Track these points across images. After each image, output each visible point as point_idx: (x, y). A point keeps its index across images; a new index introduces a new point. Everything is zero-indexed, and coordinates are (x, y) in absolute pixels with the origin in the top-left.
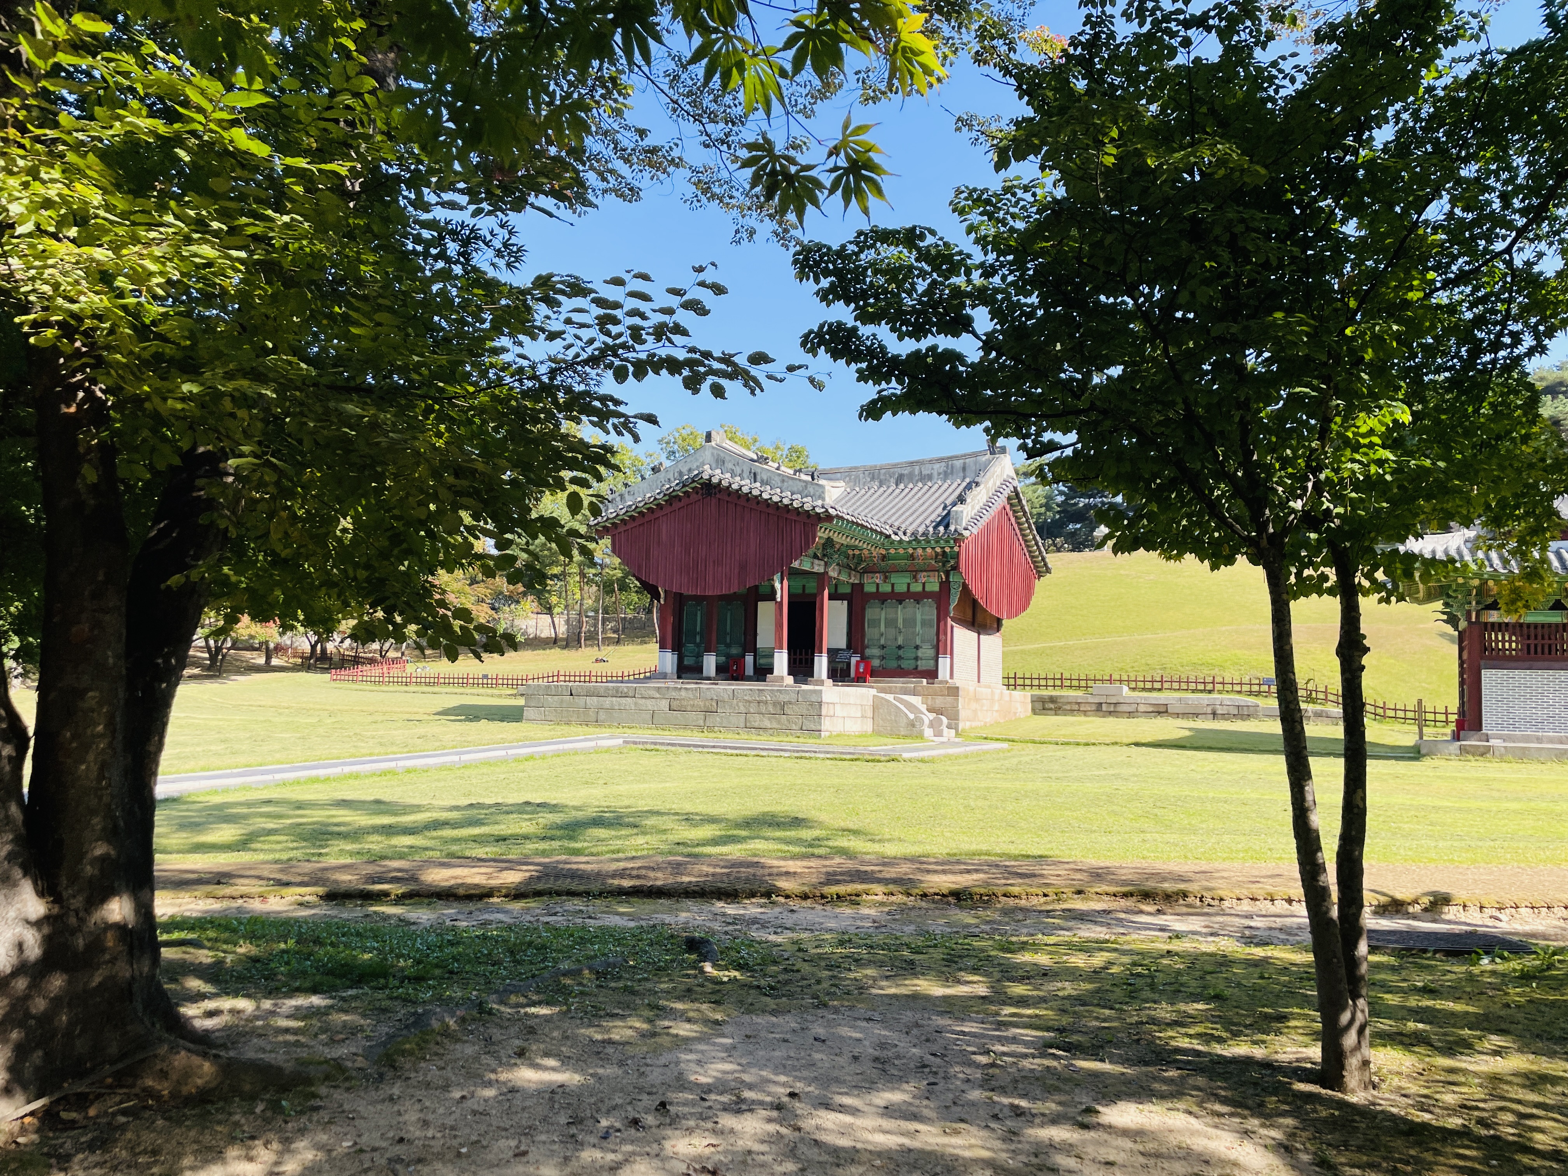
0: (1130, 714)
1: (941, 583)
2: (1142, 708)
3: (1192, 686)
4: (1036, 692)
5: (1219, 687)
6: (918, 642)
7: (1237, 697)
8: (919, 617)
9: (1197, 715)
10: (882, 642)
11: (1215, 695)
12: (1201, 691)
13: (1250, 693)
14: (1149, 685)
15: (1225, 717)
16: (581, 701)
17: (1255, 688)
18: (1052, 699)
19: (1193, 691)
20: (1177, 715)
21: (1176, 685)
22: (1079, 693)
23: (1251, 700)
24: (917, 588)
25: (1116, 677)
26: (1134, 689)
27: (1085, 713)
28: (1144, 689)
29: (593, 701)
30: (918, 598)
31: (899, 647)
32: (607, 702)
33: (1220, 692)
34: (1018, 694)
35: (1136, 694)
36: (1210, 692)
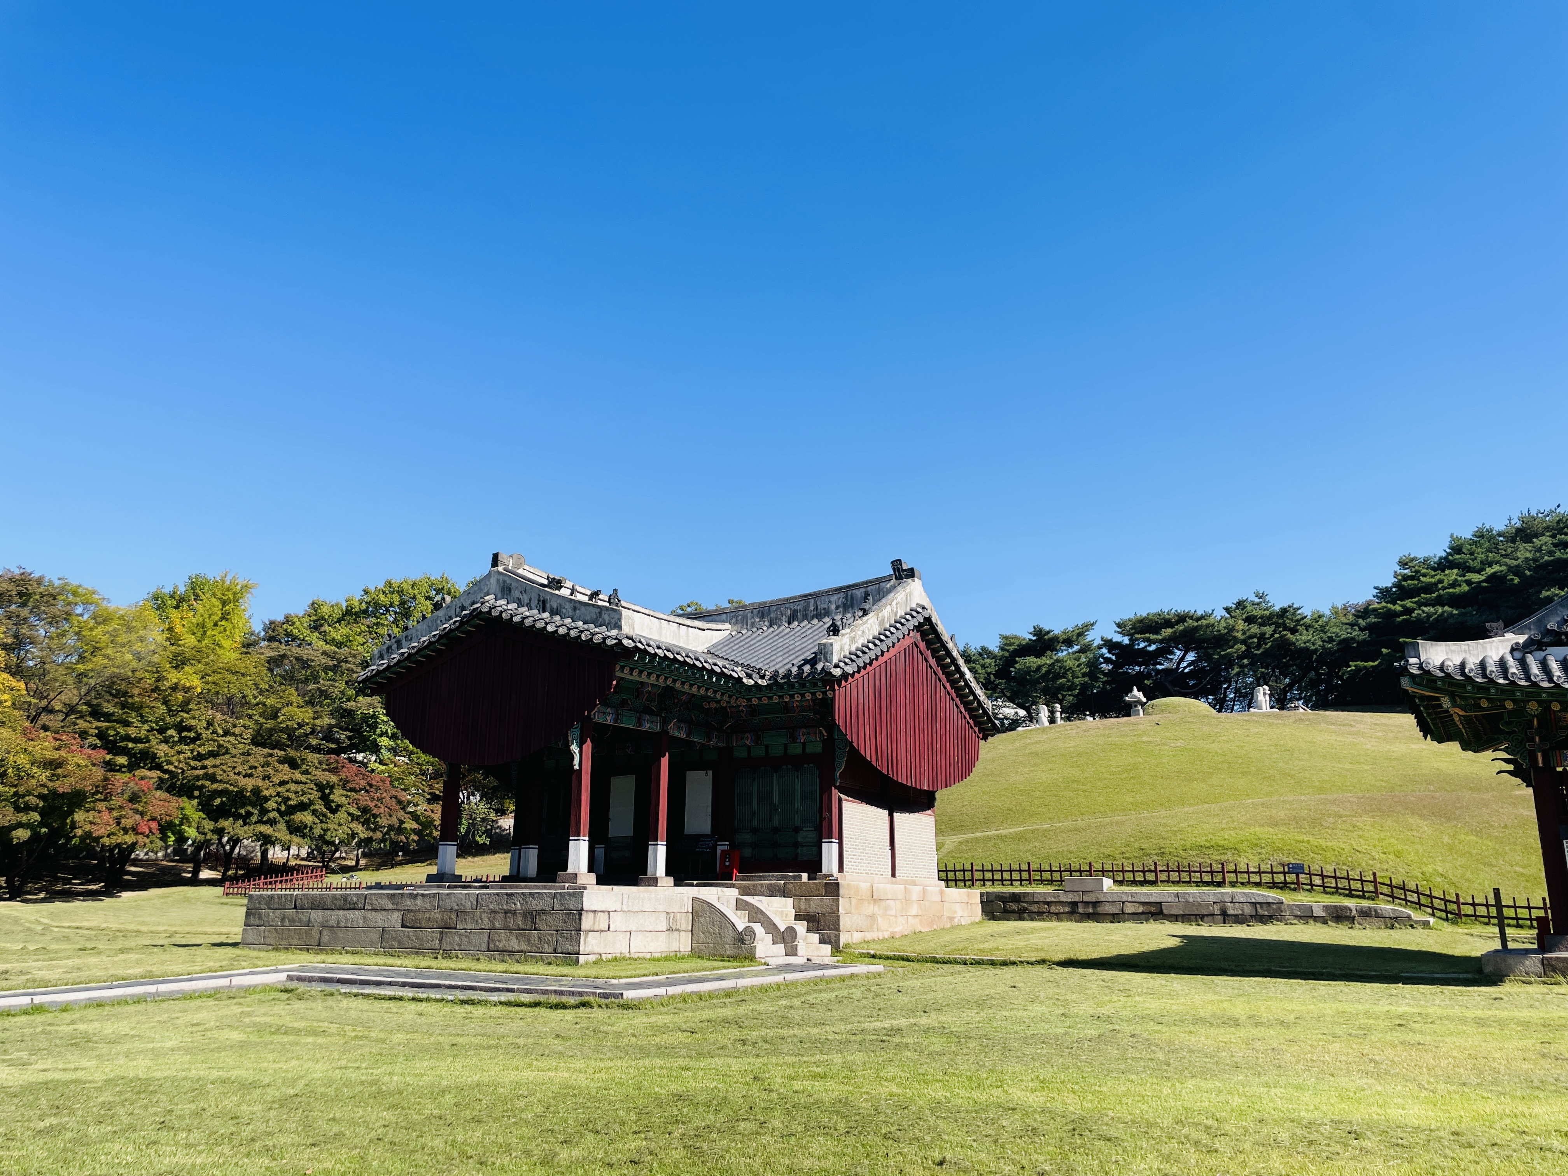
0: (1116, 918)
1: (824, 742)
2: (1129, 909)
3: (1196, 877)
4: (989, 889)
5: (1230, 877)
6: (798, 822)
7: (1254, 890)
8: (798, 787)
9: (1202, 917)
10: (755, 823)
11: (1227, 890)
12: (1208, 884)
13: (1273, 885)
14: (1139, 877)
15: (1239, 920)
16: (304, 915)
17: (1280, 878)
18: (1015, 898)
19: (1197, 884)
20: (1175, 918)
21: (1174, 876)
22: (1049, 889)
23: (1272, 895)
24: (796, 749)
25: (1098, 866)
26: (1120, 883)
27: (1058, 916)
28: (1134, 883)
29: (317, 916)
30: (798, 762)
31: (775, 830)
32: (334, 916)
33: (1233, 884)
34: (957, 894)
35: (1125, 889)
36: (1219, 884)
